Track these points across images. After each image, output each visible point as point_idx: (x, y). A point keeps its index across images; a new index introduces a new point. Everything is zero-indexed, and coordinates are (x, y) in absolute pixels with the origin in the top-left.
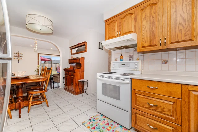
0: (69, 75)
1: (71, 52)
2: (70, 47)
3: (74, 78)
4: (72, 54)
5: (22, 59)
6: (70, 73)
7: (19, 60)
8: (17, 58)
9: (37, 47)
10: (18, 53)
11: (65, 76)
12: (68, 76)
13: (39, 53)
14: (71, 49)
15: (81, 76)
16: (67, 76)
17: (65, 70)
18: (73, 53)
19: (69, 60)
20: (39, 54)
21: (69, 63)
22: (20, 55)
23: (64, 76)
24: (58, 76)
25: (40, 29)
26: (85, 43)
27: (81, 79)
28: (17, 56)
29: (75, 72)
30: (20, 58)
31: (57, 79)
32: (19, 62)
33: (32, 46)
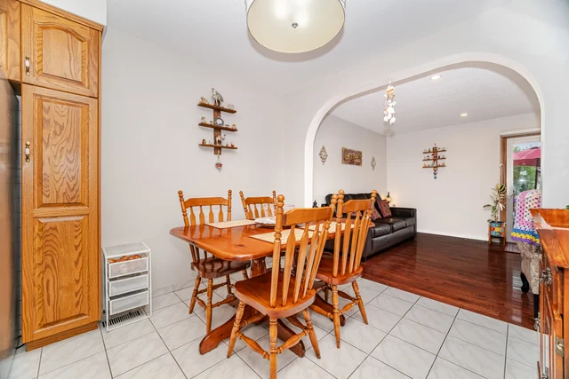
5: (443, 166)
7: (435, 168)
8: (430, 163)
10: (435, 151)
13: (505, 134)
20: (504, 139)
22: (438, 154)
28: (431, 157)
30: (440, 162)
32: (437, 176)
33: (464, 115)
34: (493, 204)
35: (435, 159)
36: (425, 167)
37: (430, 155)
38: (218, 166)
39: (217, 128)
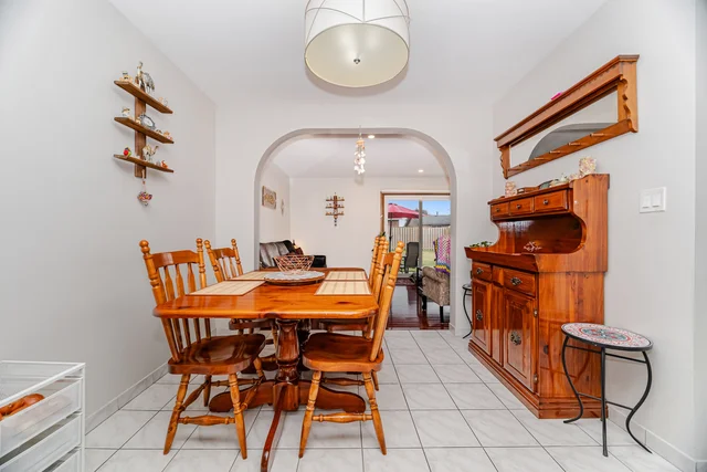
0: (496, 284)
1: (505, 161)
2: (497, 140)
3: (531, 305)
4: (508, 172)
5: (342, 214)
6: (501, 273)
7: (336, 216)
8: (332, 210)
10: (335, 198)
11: (474, 284)
12: (490, 287)
13: (384, 191)
14: (505, 148)
15: (580, 302)
16: (485, 288)
17: (469, 252)
18: (512, 165)
19: (493, 203)
20: (383, 195)
21: (496, 220)
22: (339, 203)
23: (468, 281)
24: (440, 280)
25: (357, 62)
26: (625, 71)
27: (579, 320)
28: (332, 205)
29: (536, 273)
30: (339, 210)
31: (438, 291)
32: (338, 223)
35: (335, 208)
36: (327, 214)
38: (144, 198)
39: (142, 133)
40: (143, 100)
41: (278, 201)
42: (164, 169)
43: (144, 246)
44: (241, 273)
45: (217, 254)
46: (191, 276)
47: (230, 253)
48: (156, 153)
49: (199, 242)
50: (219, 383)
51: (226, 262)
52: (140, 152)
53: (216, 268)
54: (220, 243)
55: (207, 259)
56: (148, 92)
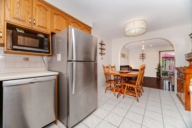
0: (180, 77)
5: (145, 58)
7: (143, 59)
8: (142, 57)
9: (144, 47)
10: (143, 54)
20: (160, 52)
25: (135, 32)
28: (142, 56)
30: (144, 57)
32: (143, 61)
33: (151, 46)
34: (157, 68)
35: (143, 57)
36: (140, 58)
37: (142, 55)
38: (102, 58)
39: (102, 49)
40: (102, 44)
41: (126, 56)
42: (104, 54)
43: (103, 65)
44: (116, 70)
45: (112, 67)
46: (108, 70)
47: (114, 67)
48: (104, 52)
49: (109, 65)
50: (112, 87)
51: (113, 69)
52: (102, 52)
53: (112, 69)
54: (113, 65)
55: (110, 67)
56: (103, 43)
